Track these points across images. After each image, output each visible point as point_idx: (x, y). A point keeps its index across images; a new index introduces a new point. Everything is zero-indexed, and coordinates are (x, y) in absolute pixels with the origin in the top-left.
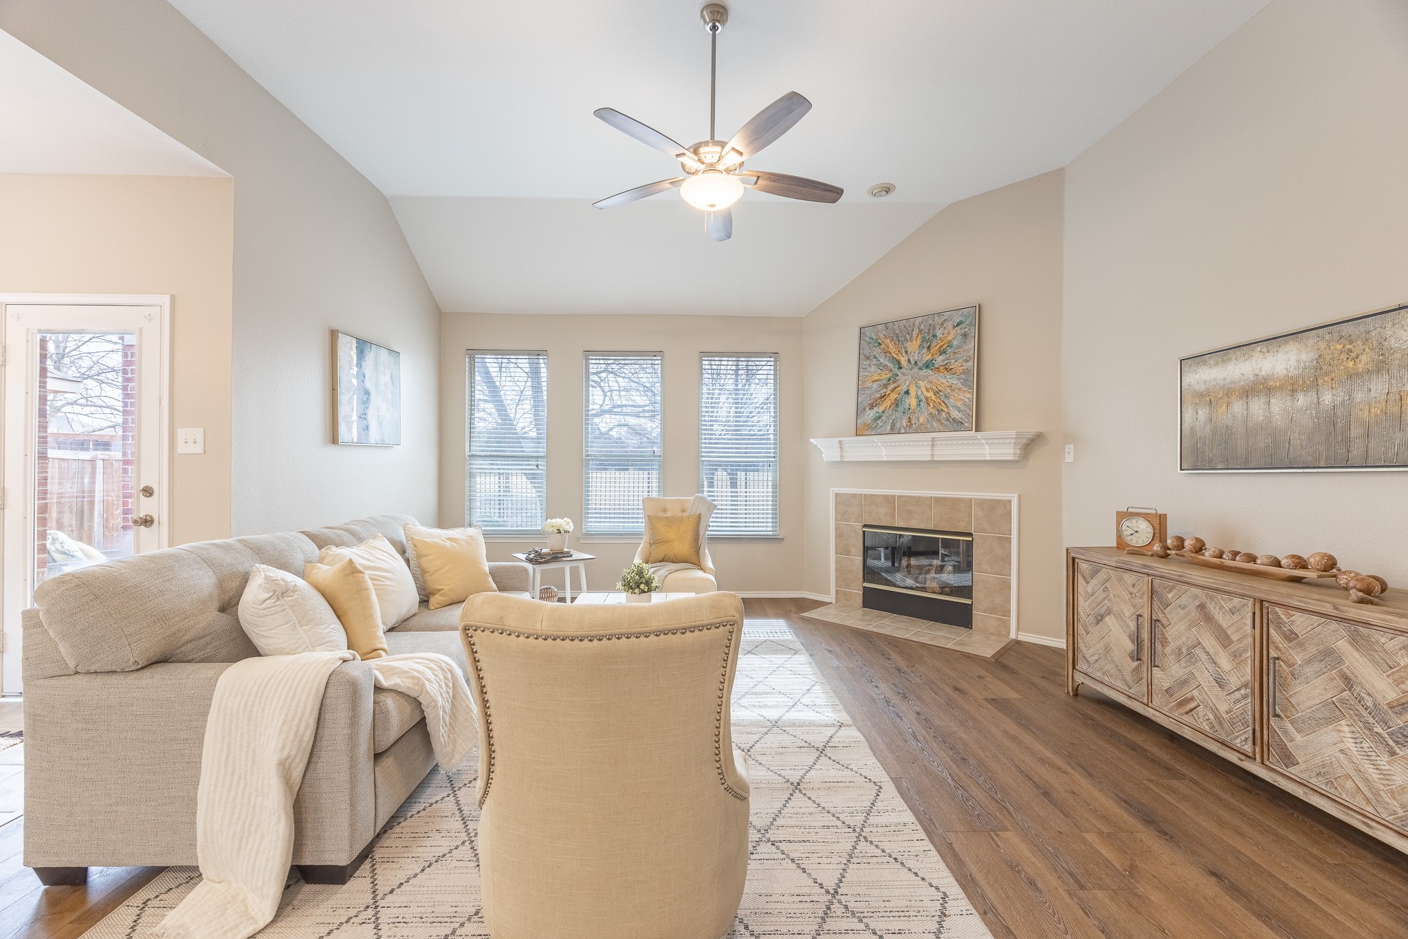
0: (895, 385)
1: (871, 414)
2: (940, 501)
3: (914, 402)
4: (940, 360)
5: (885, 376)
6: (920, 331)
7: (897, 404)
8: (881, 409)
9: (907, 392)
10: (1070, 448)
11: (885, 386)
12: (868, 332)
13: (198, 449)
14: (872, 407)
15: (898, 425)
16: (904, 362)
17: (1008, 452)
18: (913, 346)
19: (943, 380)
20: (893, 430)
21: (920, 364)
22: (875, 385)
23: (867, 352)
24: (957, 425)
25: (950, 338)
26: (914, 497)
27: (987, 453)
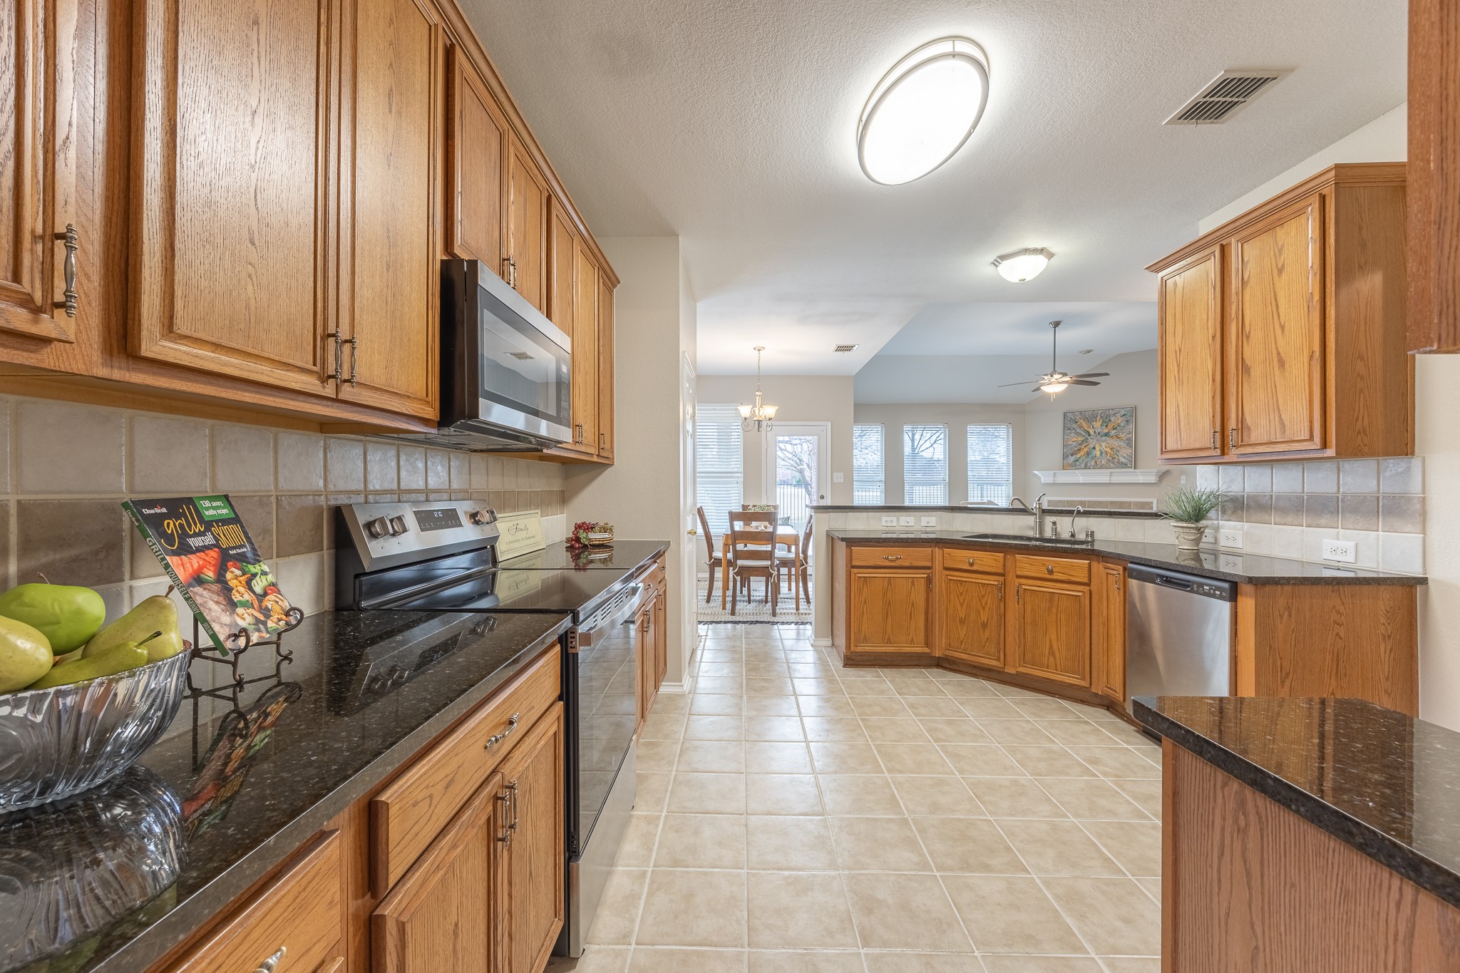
0: (1087, 444)
1: (1072, 459)
3: (1098, 453)
4: (1113, 432)
5: (1081, 439)
6: (1101, 417)
7: (1088, 454)
8: (1078, 456)
9: (1094, 448)
10: (1183, 477)
11: (1081, 444)
12: (1069, 415)
14: (1072, 455)
15: (1089, 465)
16: (1092, 432)
17: (1153, 479)
18: (1097, 424)
19: (1115, 443)
20: (1086, 467)
21: (1102, 434)
22: (1074, 444)
23: (1069, 426)
24: (1124, 465)
25: (1119, 421)
27: (1141, 479)
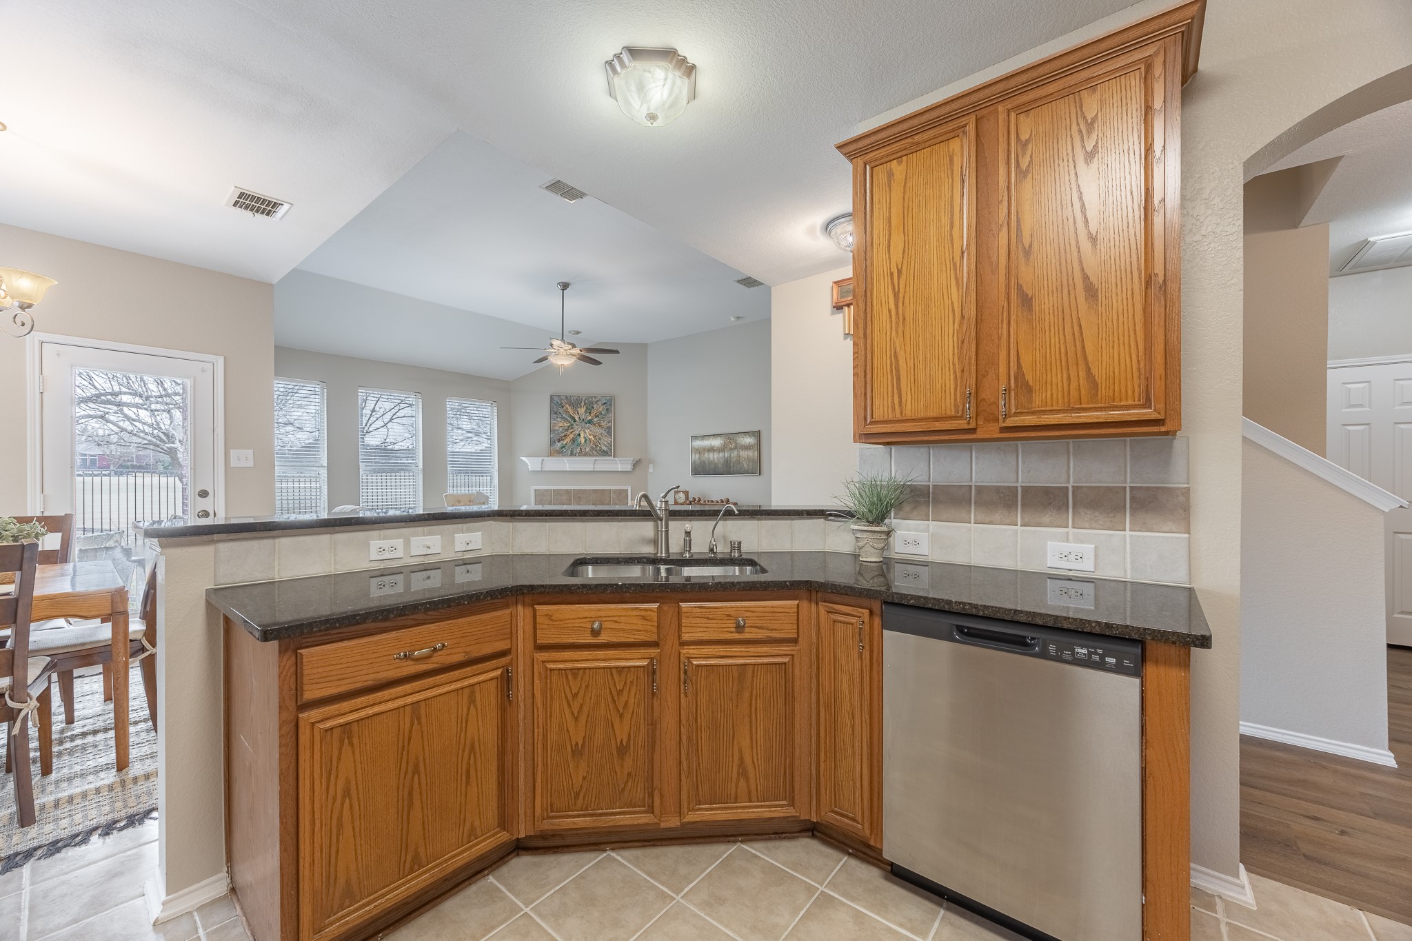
0: (572, 430)
1: (559, 445)
2: (595, 491)
3: (583, 441)
4: (596, 420)
5: (567, 424)
6: (585, 404)
7: (574, 440)
8: (565, 442)
9: (579, 435)
10: (651, 466)
11: (567, 430)
12: (555, 398)
13: (250, 464)
14: (559, 441)
15: (575, 452)
16: (577, 419)
17: (628, 467)
18: (582, 410)
19: (597, 430)
20: (572, 454)
21: (586, 421)
22: (561, 429)
23: (555, 410)
24: (605, 454)
25: (600, 410)
26: (582, 490)
27: (619, 467)
